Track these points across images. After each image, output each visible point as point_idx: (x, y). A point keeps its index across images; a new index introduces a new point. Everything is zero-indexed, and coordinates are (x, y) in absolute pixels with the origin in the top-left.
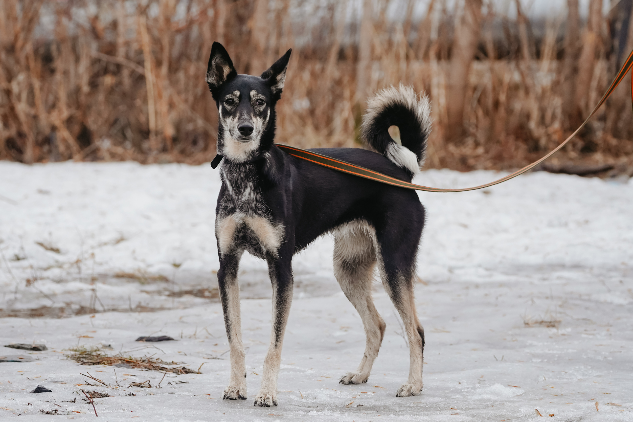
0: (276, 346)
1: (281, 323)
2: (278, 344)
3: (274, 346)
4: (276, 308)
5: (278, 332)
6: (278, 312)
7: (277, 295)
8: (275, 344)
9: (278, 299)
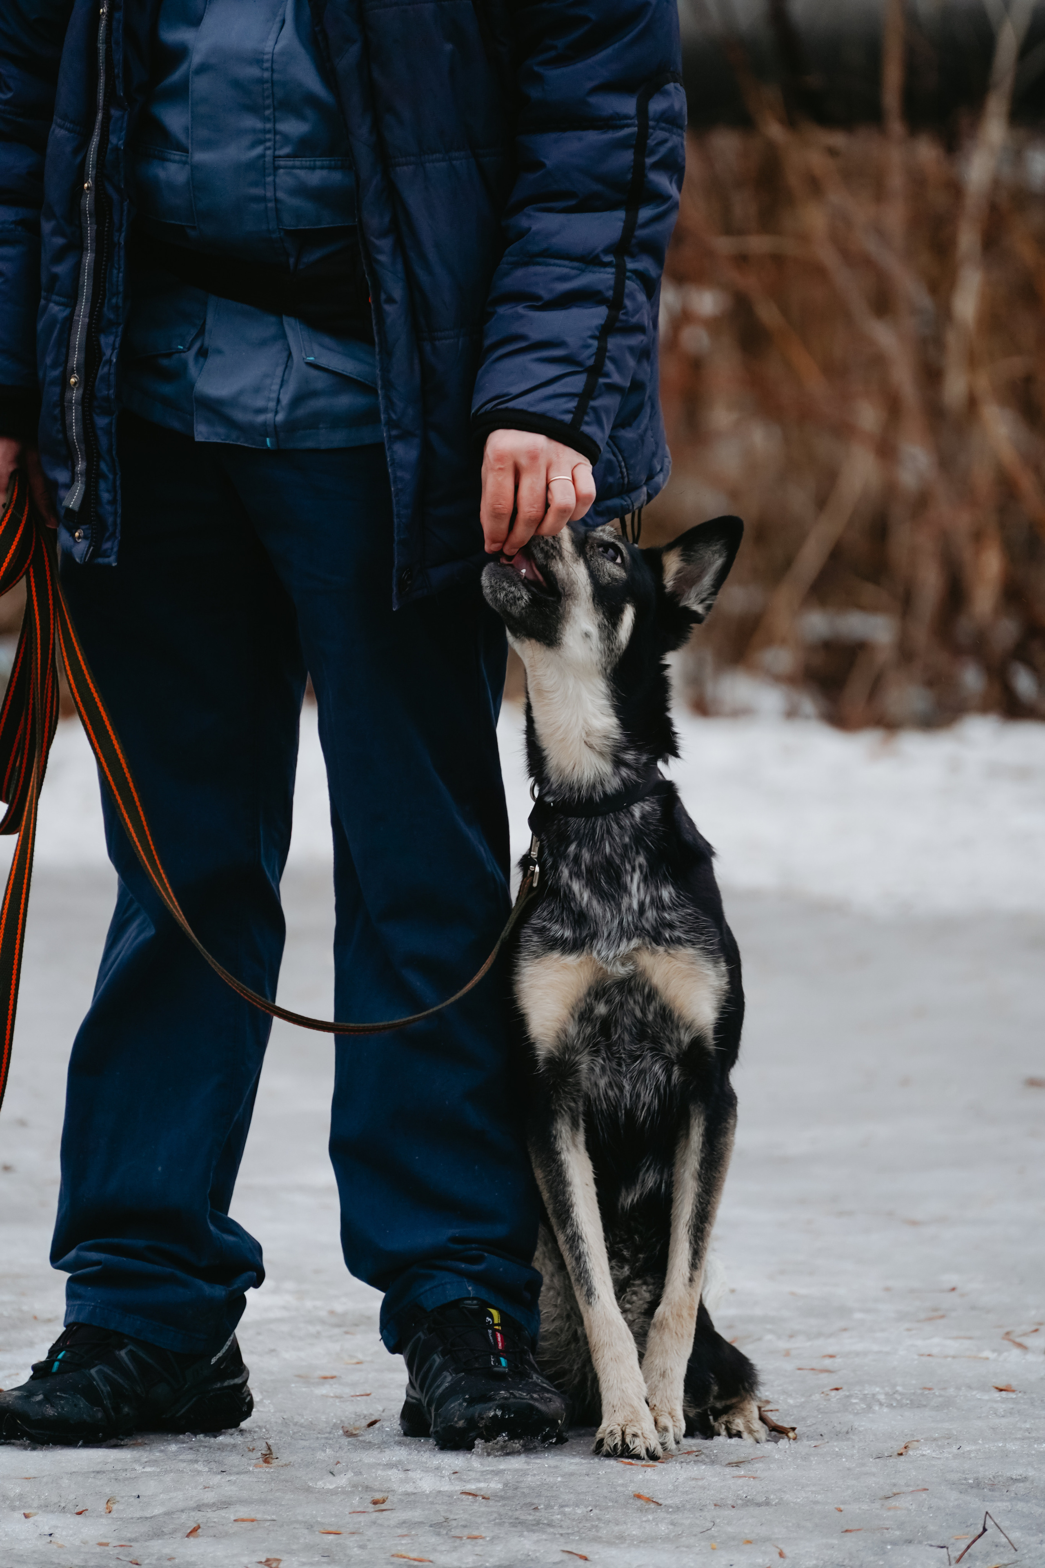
0: (691, 1280)
1: (707, 1218)
2: (696, 1273)
3: (687, 1281)
4: (698, 1177)
5: (696, 1242)
6: (702, 1187)
7: (703, 1143)
8: (688, 1275)
9: (703, 1155)
